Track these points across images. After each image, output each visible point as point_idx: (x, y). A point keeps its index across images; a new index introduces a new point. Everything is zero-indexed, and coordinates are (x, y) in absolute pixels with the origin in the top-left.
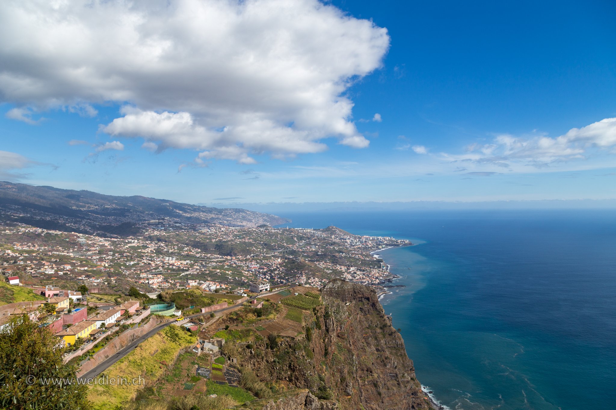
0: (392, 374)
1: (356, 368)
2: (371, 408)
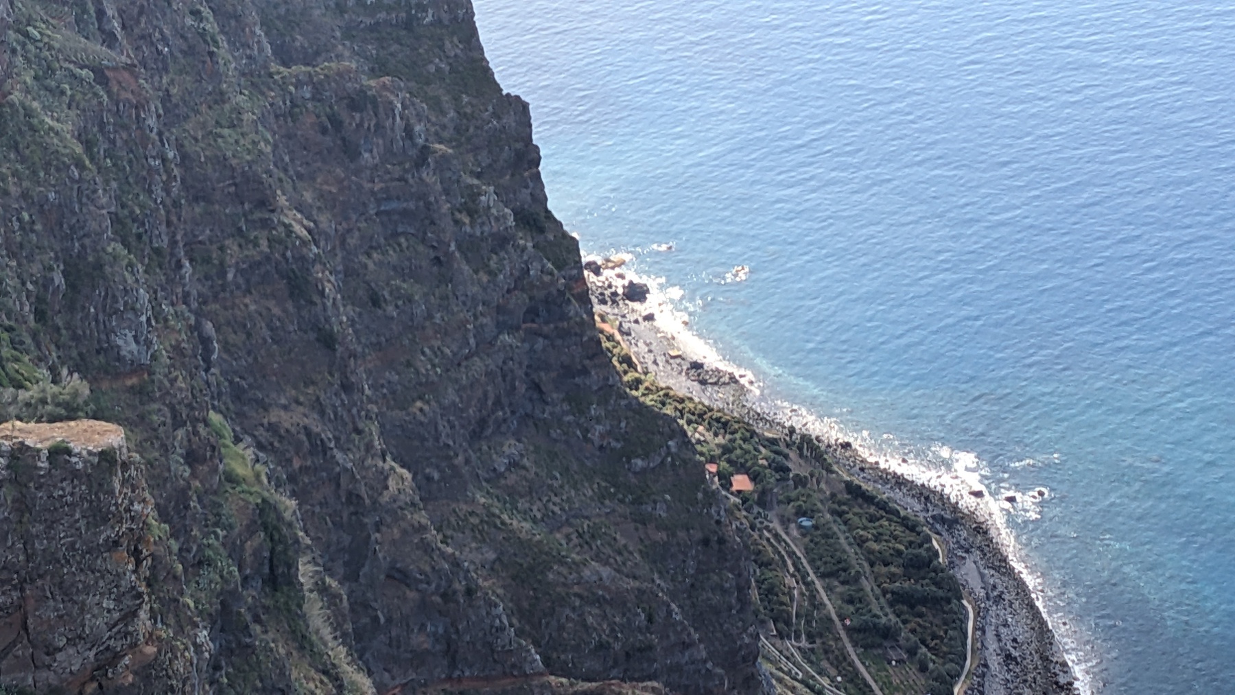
0: (394, 205)
1: (167, 191)
2: (273, 428)
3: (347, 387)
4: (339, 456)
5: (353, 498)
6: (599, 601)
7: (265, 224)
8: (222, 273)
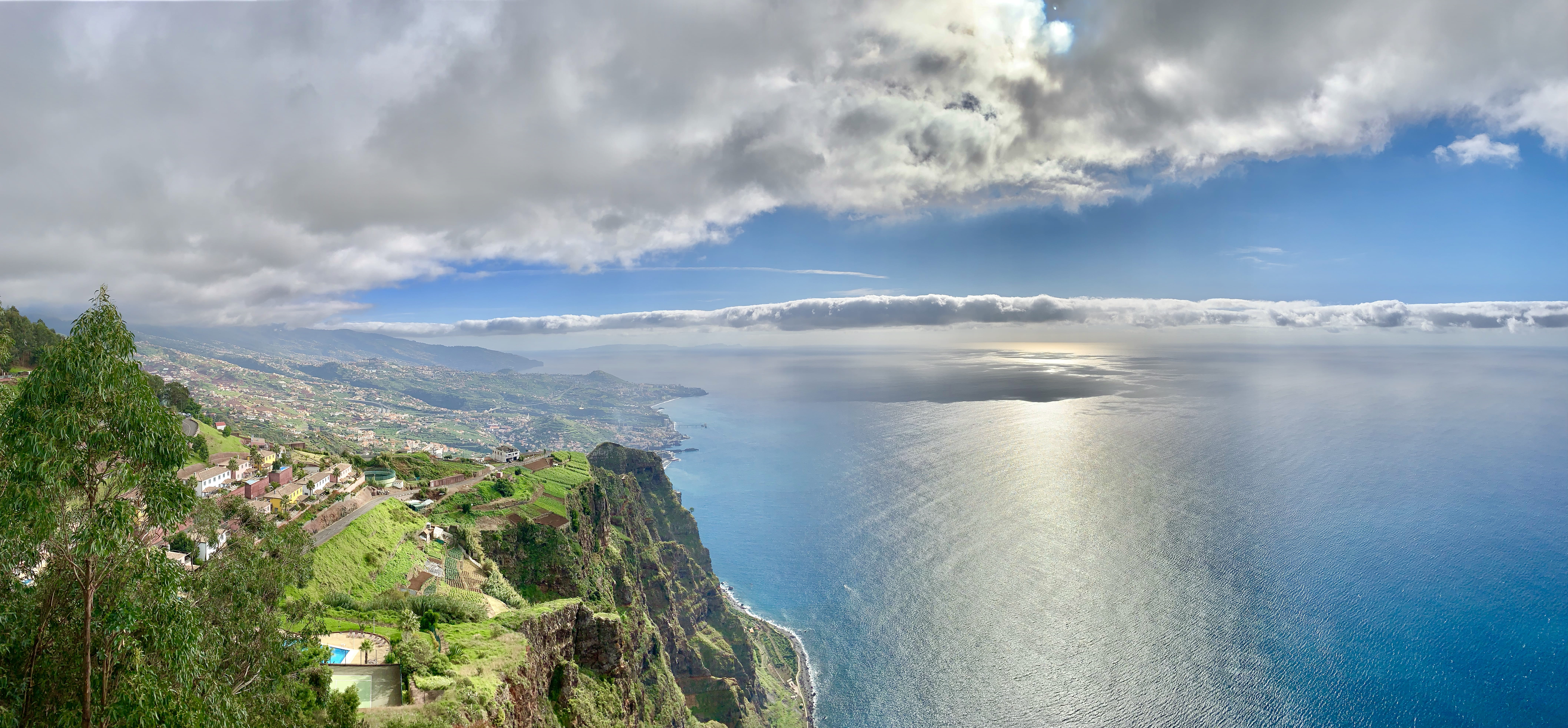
1: (637, 567)
3: (671, 610)
4: (670, 625)
5: (672, 634)
6: (722, 659)
7: (657, 574)
8: (648, 584)
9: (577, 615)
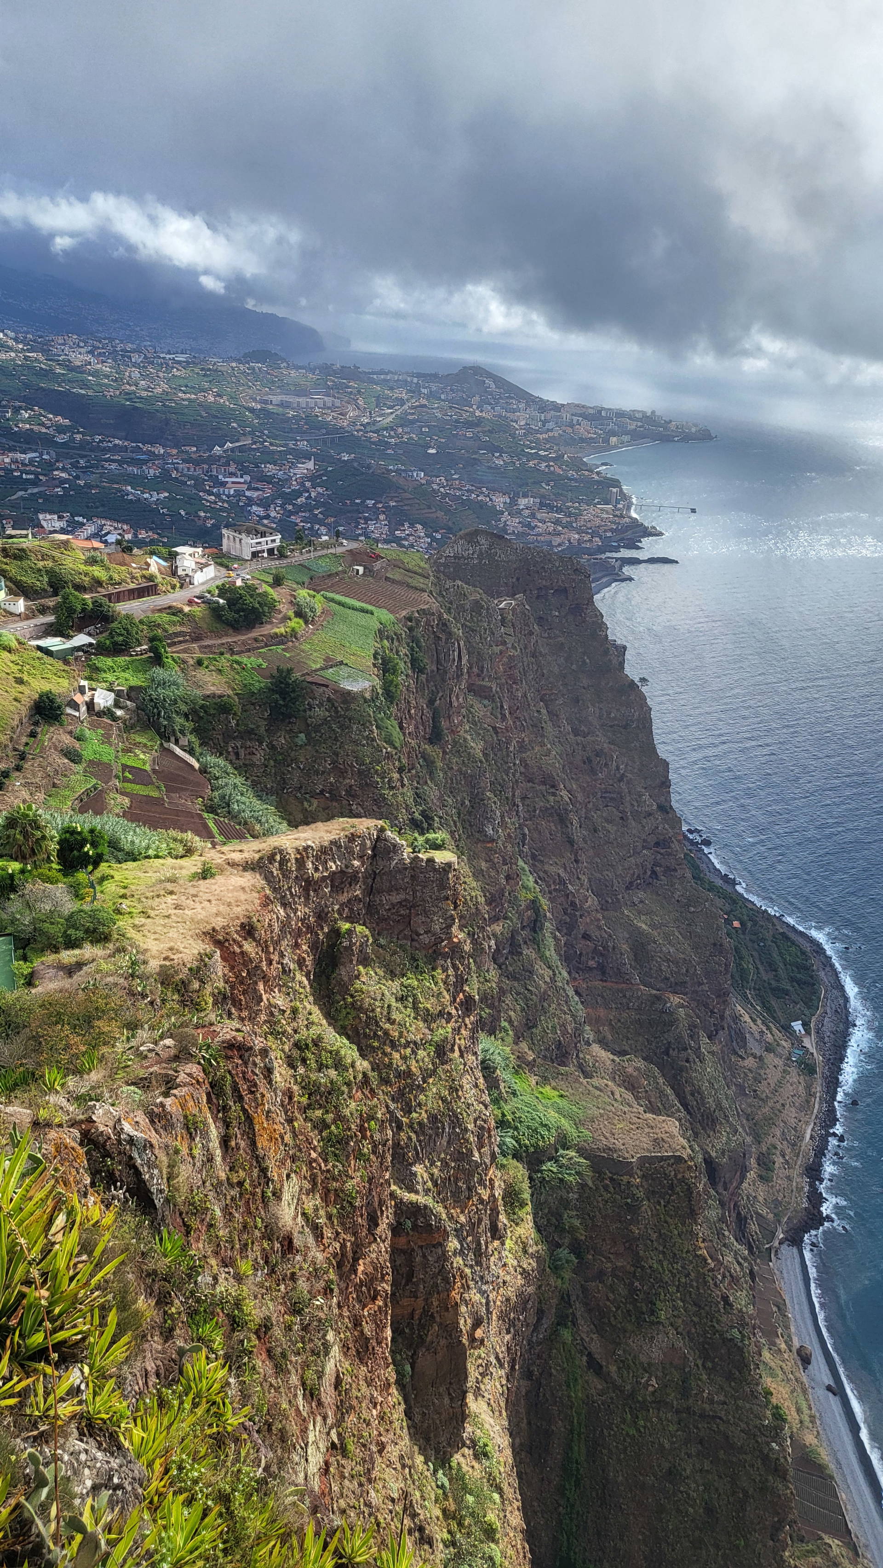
0: (608, 795)
1: (514, 776)
2: (545, 872)
3: (577, 861)
4: (570, 887)
5: (573, 904)
6: (668, 960)
7: (554, 794)
8: (535, 811)
9: (374, 849)
